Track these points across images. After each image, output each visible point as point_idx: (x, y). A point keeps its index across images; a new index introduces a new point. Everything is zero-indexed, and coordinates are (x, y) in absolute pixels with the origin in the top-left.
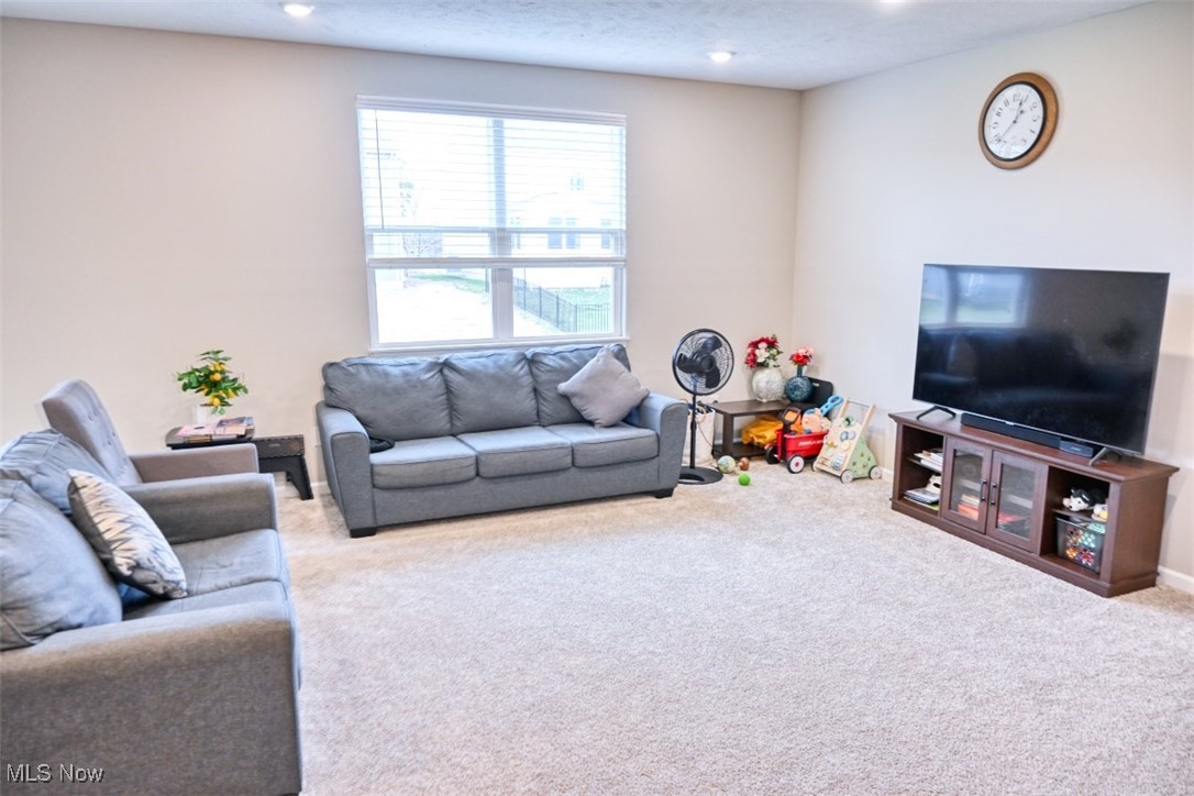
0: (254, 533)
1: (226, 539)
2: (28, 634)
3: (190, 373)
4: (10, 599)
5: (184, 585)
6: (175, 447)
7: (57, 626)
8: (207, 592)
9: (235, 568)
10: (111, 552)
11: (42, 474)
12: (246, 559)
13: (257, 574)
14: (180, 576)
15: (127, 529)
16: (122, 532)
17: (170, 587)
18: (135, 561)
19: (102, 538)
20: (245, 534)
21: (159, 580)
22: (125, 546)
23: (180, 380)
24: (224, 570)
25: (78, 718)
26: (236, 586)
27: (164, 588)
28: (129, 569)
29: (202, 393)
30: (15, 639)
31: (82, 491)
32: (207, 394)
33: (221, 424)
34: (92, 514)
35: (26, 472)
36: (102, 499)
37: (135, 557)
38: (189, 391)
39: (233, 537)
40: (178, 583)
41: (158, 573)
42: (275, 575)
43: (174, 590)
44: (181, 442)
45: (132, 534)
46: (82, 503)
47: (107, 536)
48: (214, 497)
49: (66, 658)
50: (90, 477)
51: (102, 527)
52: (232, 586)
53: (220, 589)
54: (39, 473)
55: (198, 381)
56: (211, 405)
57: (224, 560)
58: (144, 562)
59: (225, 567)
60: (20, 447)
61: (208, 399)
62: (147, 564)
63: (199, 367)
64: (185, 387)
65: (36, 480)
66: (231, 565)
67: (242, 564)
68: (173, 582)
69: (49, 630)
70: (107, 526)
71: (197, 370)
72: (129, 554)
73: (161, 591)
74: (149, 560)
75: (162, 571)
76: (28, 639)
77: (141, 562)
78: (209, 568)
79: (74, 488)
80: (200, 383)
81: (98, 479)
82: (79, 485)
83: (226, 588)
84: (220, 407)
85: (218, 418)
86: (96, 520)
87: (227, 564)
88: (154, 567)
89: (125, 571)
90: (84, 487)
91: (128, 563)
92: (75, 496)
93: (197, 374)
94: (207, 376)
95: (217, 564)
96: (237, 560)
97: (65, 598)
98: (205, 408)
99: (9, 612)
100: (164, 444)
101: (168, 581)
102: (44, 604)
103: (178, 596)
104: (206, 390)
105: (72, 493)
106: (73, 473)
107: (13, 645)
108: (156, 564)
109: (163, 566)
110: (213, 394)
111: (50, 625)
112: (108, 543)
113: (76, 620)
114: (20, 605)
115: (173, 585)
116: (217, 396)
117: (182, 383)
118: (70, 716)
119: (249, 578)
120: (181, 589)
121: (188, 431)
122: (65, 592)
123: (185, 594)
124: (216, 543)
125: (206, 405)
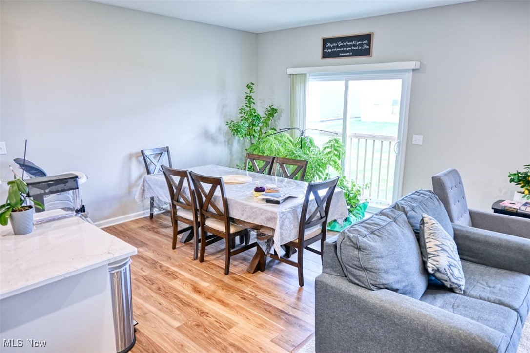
0: (517, 274)
1: (499, 271)
2: (373, 285)
3: (515, 174)
4: (370, 266)
5: (463, 288)
6: (496, 211)
7: (386, 286)
8: (474, 298)
9: (496, 290)
10: (428, 258)
11: (414, 211)
12: (504, 288)
13: (506, 300)
14: (462, 282)
15: (438, 250)
16: (435, 251)
17: (454, 286)
18: (437, 267)
19: (426, 251)
20: (511, 272)
21: (448, 280)
22: (435, 258)
23: (509, 176)
24: (488, 288)
25: (381, 332)
26: (490, 302)
27: (451, 285)
28: (433, 270)
29: (520, 186)
30: (367, 284)
31: (425, 225)
32: (522, 187)
33: (525, 204)
34: (426, 237)
35: (407, 209)
36: (432, 231)
37: (437, 266)
38: (513, 183)
39: (504, 271)
40: (459, 286)
41: (448, 277)
42: (517, 306)
43: (456, 288)
44: (500, 208)
45: (440, 254)
46: (423, 230)
47: (429, 250)
48: (498, 245)
49: (382, 303)
50: (431, 219)
51: (428, 245)
52: (488, 300)
53: (481, 299)
54: (413, 210)
55: (518, 179)
56: (523, 193)
57: (491, 283)
58: (442, 270)
59: (490, 287)
60: (414, 196)
61: (523, 190)
62: (443, 271)
63: (521, 172)
64: (511, 181)
65: (409, 213)
66: (494, 287)
67: (500, 290)
68: (456, 284)
69: (382, 286)
70: (431, 245)
71: (520, 173)
72: (435, 263)
73: (449, 286)
74: (445, 269)
75: (451, 277)
76: (372, 287)
77: (440, 269)
78: (482, 284)
79: (422, 222)
80: (520, 181)
81: (434, 221)
82: (425, 222)
83: (484, 300)
84: (527, 195)
85: (525, 201)
86: (426, 241)
87: (492, 286)
88: (447, 274)
89: (430, 270)
90: (427, 223)
91: (433, 267)
92: (422, 226)
93: (520, 175)
94: (524, 177)
95: (487, 283)
96: (499, 286)
97: (394, 274)
98: (520, 194)
99: (368, 271)
100: (491, 208)
101: (454, 283)
102: (384, 274)
103: (458, 292)
104: (522, 185)
105: (421, 224)
106: (424, 215)
107: (366, 287)
108: (448, 272)
109: (453, 275)
110: (525, 187)
111: (384, 284)
112: (428, 254)
113: (396, 286)
114: (373, 270)
115: (457, 286)
116: (527, 189)
117: (510, 178)
118: (378, 330)
119: (499, 300)
120: (460, 289)
121: (506, 204)
122: (396, 271)
123: (462, 292)
124: (493, 270)
125: (520, 192)
